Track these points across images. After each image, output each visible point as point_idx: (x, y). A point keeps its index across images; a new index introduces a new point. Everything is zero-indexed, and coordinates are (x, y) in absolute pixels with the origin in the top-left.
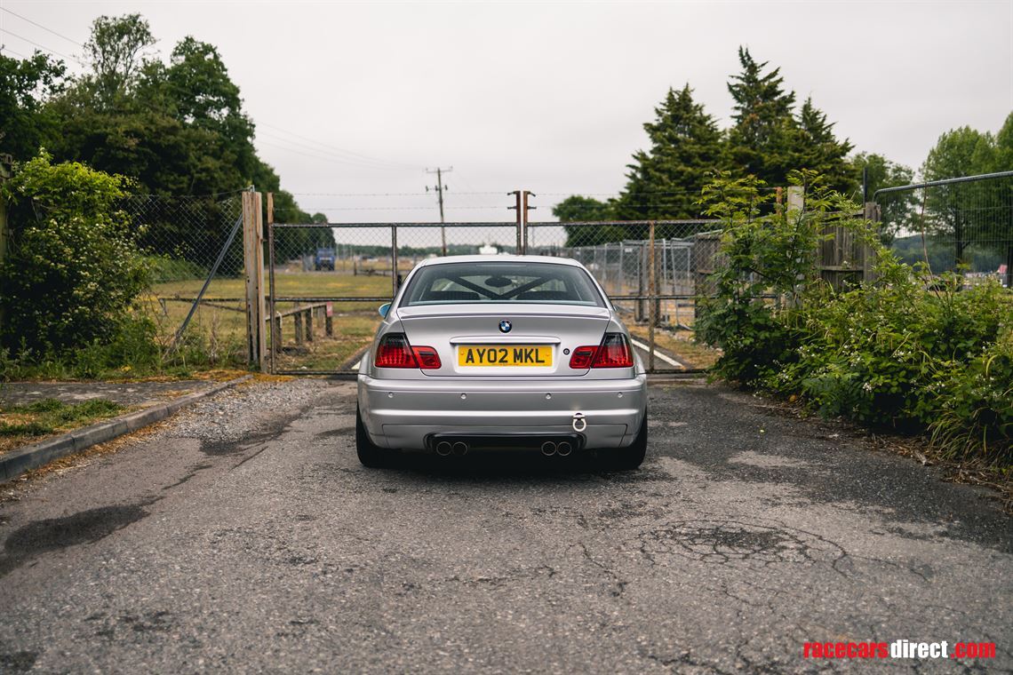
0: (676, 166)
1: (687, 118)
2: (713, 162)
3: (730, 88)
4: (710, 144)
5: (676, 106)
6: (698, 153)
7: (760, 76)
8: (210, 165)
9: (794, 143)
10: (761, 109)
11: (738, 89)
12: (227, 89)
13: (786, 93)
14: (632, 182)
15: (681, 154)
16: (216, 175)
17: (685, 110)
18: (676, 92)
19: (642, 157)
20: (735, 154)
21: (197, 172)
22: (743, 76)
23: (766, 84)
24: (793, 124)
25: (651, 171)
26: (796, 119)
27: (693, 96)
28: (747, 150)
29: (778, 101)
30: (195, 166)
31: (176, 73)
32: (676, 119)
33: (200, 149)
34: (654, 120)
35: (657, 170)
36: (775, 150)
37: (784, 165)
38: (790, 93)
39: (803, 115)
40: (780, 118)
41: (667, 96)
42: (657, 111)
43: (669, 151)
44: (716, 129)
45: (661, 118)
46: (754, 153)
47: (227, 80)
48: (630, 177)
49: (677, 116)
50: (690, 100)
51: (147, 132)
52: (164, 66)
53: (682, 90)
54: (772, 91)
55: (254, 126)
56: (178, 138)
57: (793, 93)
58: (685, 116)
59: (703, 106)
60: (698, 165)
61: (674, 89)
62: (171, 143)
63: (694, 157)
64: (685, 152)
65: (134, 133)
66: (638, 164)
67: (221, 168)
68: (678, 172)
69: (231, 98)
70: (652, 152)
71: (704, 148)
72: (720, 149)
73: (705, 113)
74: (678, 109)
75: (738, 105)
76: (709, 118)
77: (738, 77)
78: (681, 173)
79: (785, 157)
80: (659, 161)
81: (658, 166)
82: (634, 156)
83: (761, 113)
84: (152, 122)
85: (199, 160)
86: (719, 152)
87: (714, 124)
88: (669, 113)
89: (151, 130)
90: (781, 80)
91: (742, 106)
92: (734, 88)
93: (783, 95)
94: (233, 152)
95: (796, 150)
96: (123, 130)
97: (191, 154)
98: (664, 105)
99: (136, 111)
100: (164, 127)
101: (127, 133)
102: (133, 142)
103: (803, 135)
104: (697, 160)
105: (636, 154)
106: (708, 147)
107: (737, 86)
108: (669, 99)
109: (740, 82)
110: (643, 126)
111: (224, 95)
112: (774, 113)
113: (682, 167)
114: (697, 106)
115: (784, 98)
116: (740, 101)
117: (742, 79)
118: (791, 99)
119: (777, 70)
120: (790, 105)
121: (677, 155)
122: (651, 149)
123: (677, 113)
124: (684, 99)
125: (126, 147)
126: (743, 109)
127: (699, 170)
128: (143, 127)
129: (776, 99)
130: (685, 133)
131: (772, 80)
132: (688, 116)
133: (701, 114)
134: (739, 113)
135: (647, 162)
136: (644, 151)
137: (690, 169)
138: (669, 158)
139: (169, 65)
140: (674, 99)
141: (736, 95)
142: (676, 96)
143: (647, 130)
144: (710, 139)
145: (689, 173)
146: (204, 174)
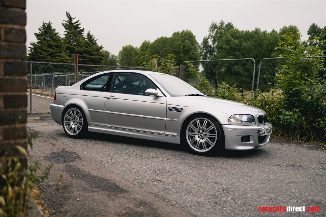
0: (47, 48)
1: (50, 33)
2: (59, 48)
3: (63, 25)
4: (58, 42)
5: (46, 28)
6: (55, 45)
7: (73, 22)
9: (85, 44)
10: (73, 33)
11: (66, 25)
13: (82, 28)
14: (31, 53)
17: (49, 30)
18: (46, 24)
19: (34, 44)
20: (66, 46)
22: (67, 21)
23: (75, 24)
24: (84, 38)
25: (38, 49)
26: (85, 37)
27: (52, 25)
28: (69, 45)
29: (79, 31)
32: (46, 32)
34: (38, 32)
35: (40, 49)
36: (78, 46)
37: (82, 51)
38: (83, 28)
39: (88, 36)
40: (79, 36)
41: (42, 25)
42: (39, 29)
43: (44, 43)
44: (60, 38)
45: (41, 32)
46: (72, 46)
48: (30, 51)
49: (47, 32)
50: (51, 27)
53: (48, 23)
54: (77, 27)
57: (84, 28)
58: (49, 32)
59: (55, 29)
60: (54, 49)
61: (45, 22)
63: (53, 46)
64: (50, 44)
66: (32, 47)
68: (47, 51)
71: (56, 43)
72: (62, 44)
73: (56, 32)
74: (47, 29)
76: (58, 33)
77: (66, 21)
78: (49, 51)
79: (82, 49)
80: (41, 46)
81: (40, 48)
82: (30, 44)
83: (73, 34)
86: (61, 45)
87: (60, 36)
88: (43, 30)
90: (80, 24)
91: (67, 31)
92: (64, 25)
93: (80, 29)
95: (86, 47)
98: (42, 27)
103: (88, 42)
104: (54, 47)
106: (57, 43)
107: (66, 24)
109: (66, 23)
112: (77, 34)
113: (49, 49)
114: (54, 29)
115: (81, 30)
116: (66, 29)
117: (67, 22)
118: (83, 30)
119: (79, 21)
120: (83, 32)
121: (47, 45)
122: (37, 42)
123: (47, 31)
124: (49, 26)
126: (67, 32)
127: (55, 51)
129: (78, 30)
130: (49, 38)
131: (77, 24)
132: (50, 32)
135: (35, 46)
136: (35, 42)
137: (52, 50)
138: (44, 46)
140: (45, 26)
141: (65, 27)
142: (46, 25)
143: (35, 35)
144: (58, 41)
145: (52, 51)
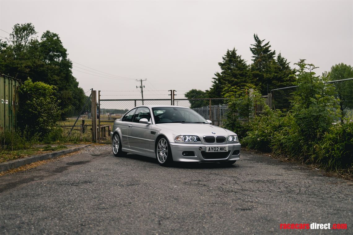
0: (231, 78)
1: (234, 61)
2: (245, 77)
3: (251, 49)
4: (243, 70)
5: (230, 56)
6: (239, 74)
7: (262, 45)
8: (56, 79)
9: (274, 70)
10: (262, 57)
11: (254, 50)
12: (62, 50)
13: (272, 51)
14: (215, 84)
15: (232, 74)
16: (58, 82)
17: (233, 58)
18: (230, 51)
19: (218, 75)
20: (253, 74)
21: (51, 81)
22: (256, 45)
23: (264, 48)
24: (274, 62)
25: (222, 80)
26: (276, 61)
27: (237, 52)
28: (258, 72)
29: (269, 54)
30: (50, 79)
31: (43, 44)
32: (230, 61)
33: (52, 72)
34: (222, 61)
35: (224, 80)
36: (268, 72)
37: (271, 78)
38: (273, 51)
39: (278, 59)
40: (270, 60)
41: (226, 53)
42: (223, 58)
43: (228, 73)
44: (246, 65)
45: (225, 61)
46: (260, 73)
47: (62, 47)
48: (214, 83)
49: (231, 60)
50: (236, 54)
51: (32, 66)
52: (38, 42)
53: (232, 50)
54: (267, 50)
55: (72, 64)
56: (44, 68)
57: (275, 51)
58: (234, 60)
59: (241, 56)
60: (239, 78)
61: (229, 50)
62: (42, 70)
63: (238, 75)
64: (234, 73)
65: (28, 67)
66: (217, 77)
67: (60, 80)
68: (231, 81)
69: (63, 53)
70: (222, 73)
71: (241, 72)
72: (247, 72)
73: (242, 59)
74: (231, 58)
75: (254, 55)
76: (243, 60)
77: (254, 45)
78: (233, 81)
79: (272, 75)
81: (224, 78)
82: (215, 74)
83: (262, 59)
84: (34, 62)
85: (52, 76)
86: (247, 73)
87: (245, 63)
88: (228, 59)
89: (34, 65)
90: (270, 46)
91: (255, 56)
92: (252, 49)
93: (271, 52)
94: (64, 73)
95: (275, 73)
96: (24, 66)
97: (49, 74)
98: (226, 56)
99: (29, 59)
100: (39, 64)
101: (26, 67)
102: (28, 70)
103: (278, 67)
104: (239, 76)
105: (216, 74)
106: (243, 71)
107: (254, 48)
108: (227, 54)
109: (255, 47)
110: (218, 64)
111: (60, 52)
112: (267, 59)
113: (233, 79)
114: (238, 56)
115: (271, 53)
116: (254, 54)
117: (255, 46)
118: (274, 53)
119: (268, 43)
120: (274, 56)
121: (231, 74)
122: (221, 72)
123: (231, 59)
124: (233, 54)
125: (25, 72)
126: (256, 57)
127: (239, 80)
128: (31, 65)
129: (268, 53)
130: (234, 66)
131: (267, 46)
132: (235, 60)
133: (240, 59)
134: (254, 59)
135: (220, 77)
136: (219, 73)
137: (236, 80)
138: (228, 76)
139: (40, 41)
140: (229, 54)
141: (253, 52)
142: (230, 52)
143: (220, 65)
144: (243, 69)
145: (236, 81)
146: (54, 82)
